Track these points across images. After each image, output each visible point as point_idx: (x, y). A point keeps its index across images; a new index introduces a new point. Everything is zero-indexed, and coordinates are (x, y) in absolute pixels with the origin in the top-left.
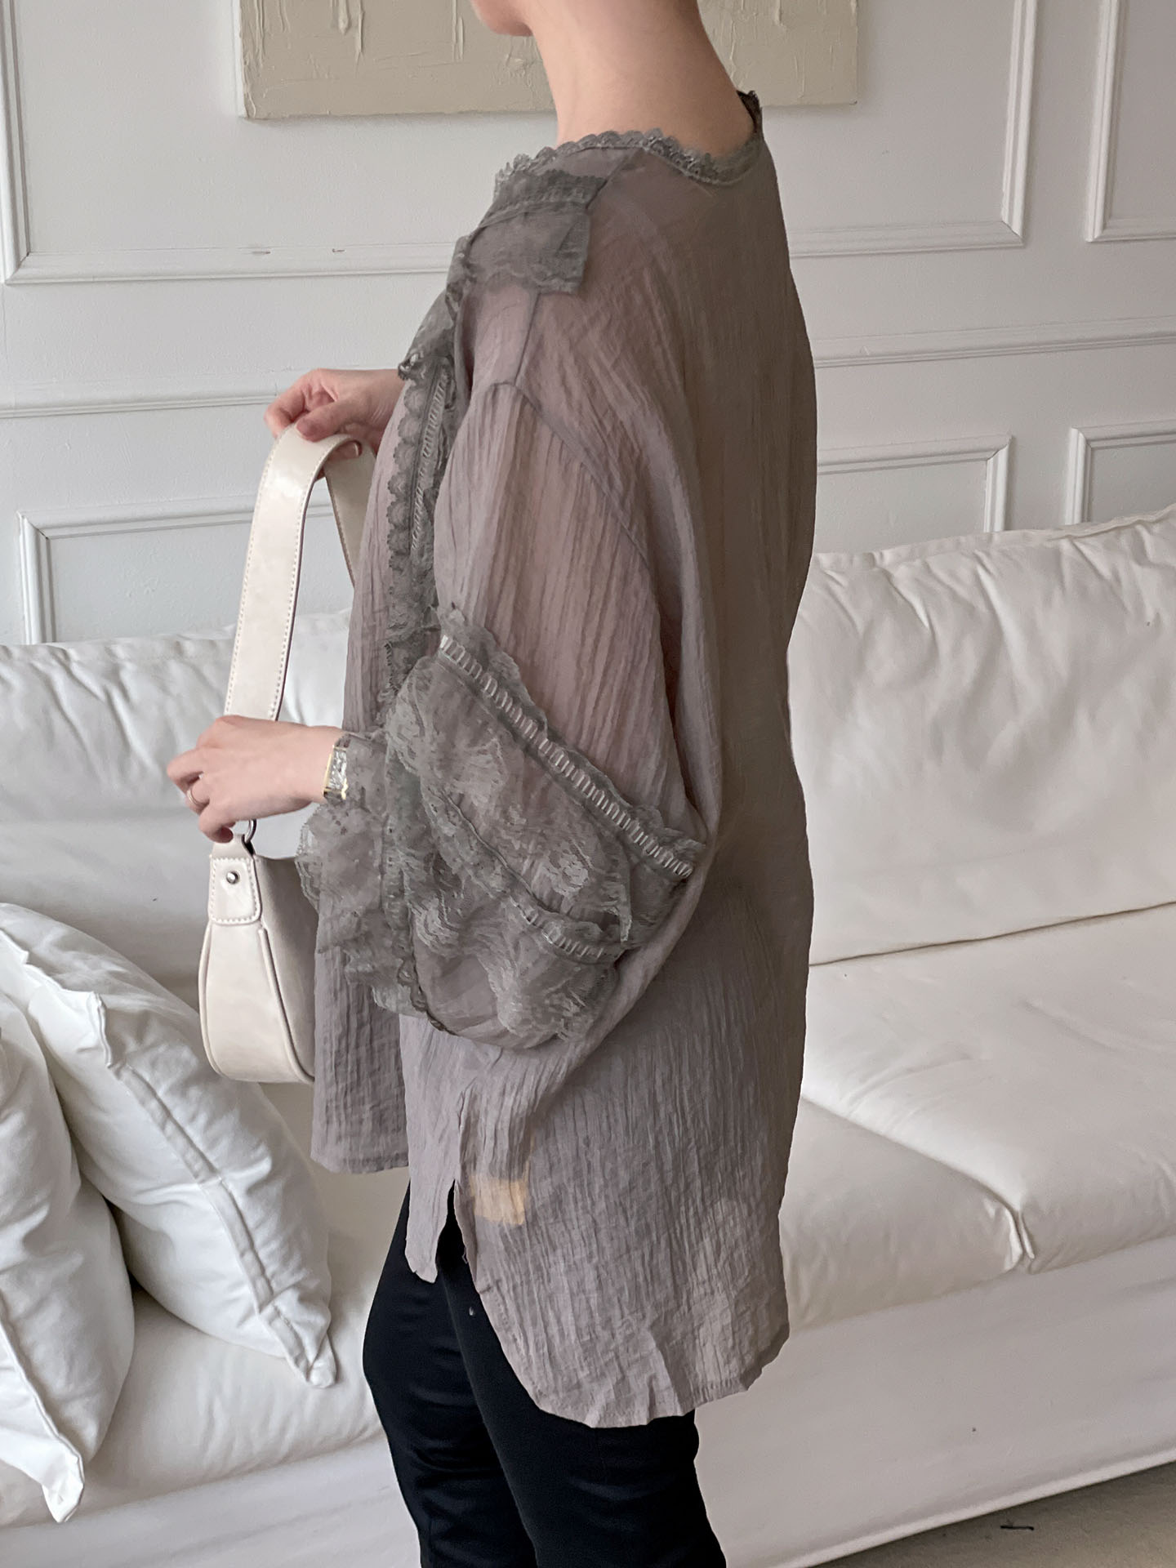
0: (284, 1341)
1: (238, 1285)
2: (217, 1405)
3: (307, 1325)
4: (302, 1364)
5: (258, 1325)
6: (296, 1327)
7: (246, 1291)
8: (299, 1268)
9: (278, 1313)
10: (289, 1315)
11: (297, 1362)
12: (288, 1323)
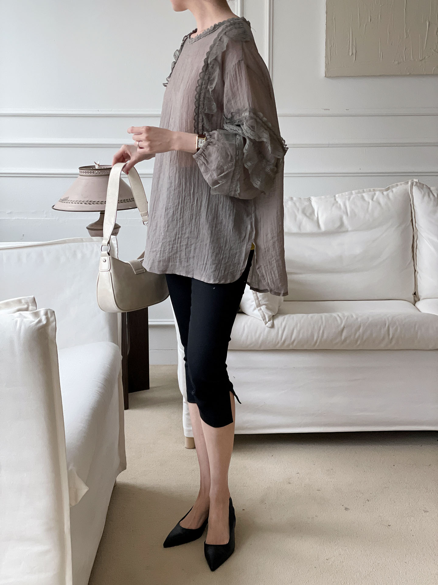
0: (261, 315)
1: (253, 301)
2: (246, 327)
3: (267, 313)
4: (265, 321)
5: (256, 312)
6: (264, 313)
7: (254, 303)
8: (267, 301)
9: (261, 309)
10: (263, 311)
11: (263, 320)
12: (263, 312)
